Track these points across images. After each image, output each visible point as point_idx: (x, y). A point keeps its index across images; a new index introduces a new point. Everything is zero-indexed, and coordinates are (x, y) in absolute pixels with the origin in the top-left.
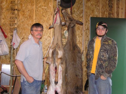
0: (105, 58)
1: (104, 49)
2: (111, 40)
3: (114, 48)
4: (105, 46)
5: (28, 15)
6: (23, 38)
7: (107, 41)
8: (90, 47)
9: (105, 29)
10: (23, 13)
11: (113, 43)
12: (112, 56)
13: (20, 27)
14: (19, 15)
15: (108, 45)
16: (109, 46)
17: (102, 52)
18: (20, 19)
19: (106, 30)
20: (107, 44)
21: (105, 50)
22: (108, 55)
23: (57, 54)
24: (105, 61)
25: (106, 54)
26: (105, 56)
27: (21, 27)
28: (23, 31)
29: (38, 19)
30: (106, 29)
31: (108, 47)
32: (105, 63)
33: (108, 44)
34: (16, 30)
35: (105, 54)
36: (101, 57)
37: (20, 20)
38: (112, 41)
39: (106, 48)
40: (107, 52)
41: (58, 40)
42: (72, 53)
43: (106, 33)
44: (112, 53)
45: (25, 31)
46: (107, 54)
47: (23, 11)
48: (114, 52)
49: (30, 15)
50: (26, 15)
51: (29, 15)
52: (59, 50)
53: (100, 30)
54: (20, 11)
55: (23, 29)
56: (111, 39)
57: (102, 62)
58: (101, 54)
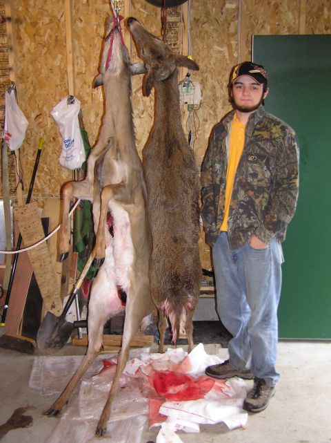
0: (260, 183)
1: (256, 155)
2: (280, 126)
3: (289, 152)
4: (259, 143)
5: (50, 36)
6: (38, 116)
7: (265, 128)
8: (215, 149)
9: (261, 87)
10: (32, 31)
11: (285, 135)
12: (285, 177)
13: (28, 78)
14: (21, 39)
15: (271, 140)
16: (274, 146)
17: (250, 161)
18: (25, 50)
19: (264, 91)
20: (266, 137)
21: (261, 157)
22: (270, 171)
23: (111, 171)
24: (260, 190)
25: (265, 168)
26: (260, 176)
27: (30, 79)
28: (38, 91)
29: (85, 50)
30: (262, 85)
31: (268, 147)
32: (261, 196)
33: (271, 137)
34: (13, 91)
35: (262, 168)
36: (250, 179)
37: (24, 56)
38: (283, 129)
39: (263, 149)
40: (267, 164)
41: (114, 126)
42: (163, 166)
43: (262, 102)
44: (284, 167)
45: (42, 92)
46: (268, 168)
47: (34, 24)
48: (289, 163)
49: (57, 37)
50: (44, 36)
51: (53, 38)
52: (117, 160)
53: (244, 92)
54: (24, 24)
55: (37, 87)
56: (278, 120)
57: (251, 193)
58: (250, 169)
